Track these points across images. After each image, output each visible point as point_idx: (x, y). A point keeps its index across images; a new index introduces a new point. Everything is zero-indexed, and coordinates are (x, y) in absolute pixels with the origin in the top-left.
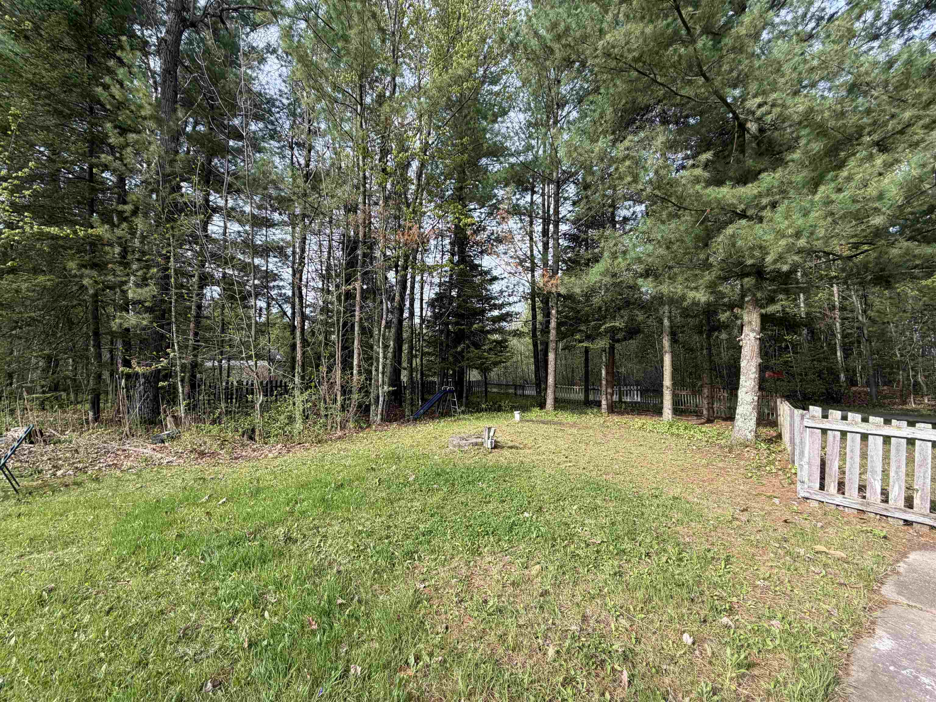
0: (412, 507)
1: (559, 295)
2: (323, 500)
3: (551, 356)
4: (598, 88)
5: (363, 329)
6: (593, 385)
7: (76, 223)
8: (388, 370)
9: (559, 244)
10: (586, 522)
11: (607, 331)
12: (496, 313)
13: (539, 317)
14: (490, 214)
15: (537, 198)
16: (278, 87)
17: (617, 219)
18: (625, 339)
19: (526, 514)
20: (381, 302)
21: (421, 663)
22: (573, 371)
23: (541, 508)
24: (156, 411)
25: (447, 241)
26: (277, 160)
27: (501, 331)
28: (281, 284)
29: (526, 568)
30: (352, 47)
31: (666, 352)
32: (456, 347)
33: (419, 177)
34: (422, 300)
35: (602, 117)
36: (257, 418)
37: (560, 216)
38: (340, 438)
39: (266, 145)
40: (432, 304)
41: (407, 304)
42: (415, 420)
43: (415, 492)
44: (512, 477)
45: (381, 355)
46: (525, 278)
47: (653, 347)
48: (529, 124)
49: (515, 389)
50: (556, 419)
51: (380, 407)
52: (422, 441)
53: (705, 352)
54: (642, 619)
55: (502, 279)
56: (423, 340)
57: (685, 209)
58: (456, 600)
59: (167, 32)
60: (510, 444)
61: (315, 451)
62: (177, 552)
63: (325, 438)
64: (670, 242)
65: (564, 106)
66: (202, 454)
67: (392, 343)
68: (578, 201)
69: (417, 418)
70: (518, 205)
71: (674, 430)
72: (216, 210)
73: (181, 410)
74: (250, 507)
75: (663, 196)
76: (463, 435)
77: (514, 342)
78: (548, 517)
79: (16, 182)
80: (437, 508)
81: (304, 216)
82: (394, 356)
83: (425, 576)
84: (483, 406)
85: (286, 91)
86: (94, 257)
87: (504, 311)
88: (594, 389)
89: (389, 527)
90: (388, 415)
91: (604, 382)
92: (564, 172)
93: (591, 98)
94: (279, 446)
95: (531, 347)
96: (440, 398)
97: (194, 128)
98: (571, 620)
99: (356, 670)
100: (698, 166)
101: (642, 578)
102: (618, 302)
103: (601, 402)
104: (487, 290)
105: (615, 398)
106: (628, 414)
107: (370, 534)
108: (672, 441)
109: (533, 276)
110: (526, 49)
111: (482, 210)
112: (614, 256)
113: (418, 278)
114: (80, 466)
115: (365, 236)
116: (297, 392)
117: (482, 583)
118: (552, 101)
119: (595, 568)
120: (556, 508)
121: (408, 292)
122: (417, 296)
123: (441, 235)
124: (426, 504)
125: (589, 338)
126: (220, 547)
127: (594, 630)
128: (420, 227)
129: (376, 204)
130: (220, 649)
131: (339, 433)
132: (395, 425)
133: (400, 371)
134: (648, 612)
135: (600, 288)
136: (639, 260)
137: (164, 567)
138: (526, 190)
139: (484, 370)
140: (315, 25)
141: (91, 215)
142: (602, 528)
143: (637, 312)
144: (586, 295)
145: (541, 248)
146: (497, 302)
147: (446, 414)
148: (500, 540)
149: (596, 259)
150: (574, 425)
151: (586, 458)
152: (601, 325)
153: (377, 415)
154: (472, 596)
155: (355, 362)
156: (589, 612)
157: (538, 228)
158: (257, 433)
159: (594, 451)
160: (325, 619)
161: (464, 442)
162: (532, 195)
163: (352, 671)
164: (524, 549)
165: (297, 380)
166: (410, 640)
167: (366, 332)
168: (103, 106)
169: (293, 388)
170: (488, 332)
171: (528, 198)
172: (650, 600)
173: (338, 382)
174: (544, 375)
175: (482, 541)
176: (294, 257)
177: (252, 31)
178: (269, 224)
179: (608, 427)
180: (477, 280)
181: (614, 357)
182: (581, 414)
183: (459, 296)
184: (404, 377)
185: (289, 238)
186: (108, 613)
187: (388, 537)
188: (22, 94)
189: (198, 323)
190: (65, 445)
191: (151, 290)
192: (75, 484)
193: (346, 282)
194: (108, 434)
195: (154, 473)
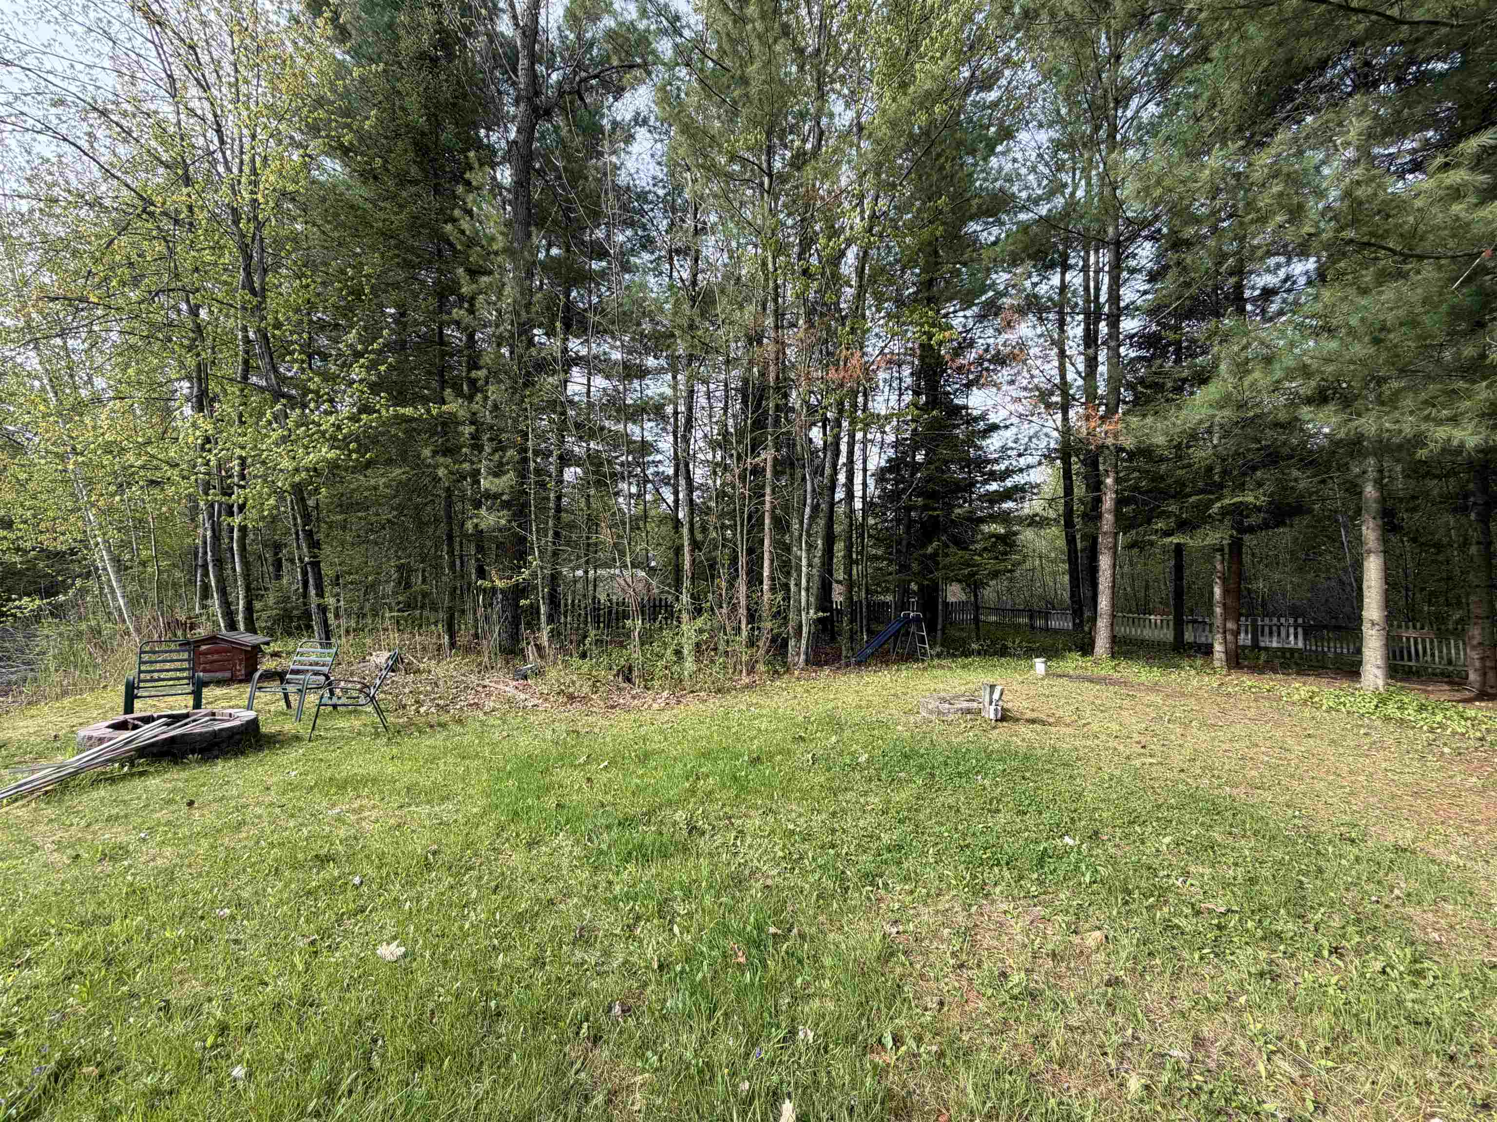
0: (867, 803)
1: (1120, 449)
2: (735, 779)
3: (1105, 562)
4: (1205, 49)
5: (776, 520)
6: (1192, 611)
7: (429, 400)
8: (815, 584)
9: (1119, 355)
10: (1192, 869)
11: (1225, 512)
12: (994, 486)
13: (1080, 489)
14: (981, 318)
15: (1075, 279)
16: (652, 172)
17: (1247, 294)
18: (1265, 526)
19: (1067, 840)
20: (804, 479)
21: (904, 1048)
22: (1147, 588)
23: (1096, 833)
24: (515, 637)
25: (906, 371)
26: (651, 280)
27: (1005, 518)
28: (659, 457)
29: (1076, 932)
30: (753, 91)
31: (1369, 552)
32: (924, 546)
33: (860, 272)
34: (865, 470)
35: (1215, 105)
36: (635, 653)
37: (1122, 304)
38: (747, 686)
39: (638, 261)
40: (881, 476)
41: (842, 478)
42: (859, 664)
43: (870, 780)
44: (1039, 773)
45: (804, 562)
46: (1050, 423)
47: (1335, 539)
48: (1058, 145)
49: (1031, 618)
50: (1116, 675)
51: (804, 642)
52: (876, 700)
53: (1473, 550)
54: (1328, 1070)
55: (1007, 427)
56: (870, 536)
57: (1421, 258)
58: (952, 962)
59: (518, 131)
60: (1029, 715)
61: (714, 704)
62: (559, 827)
63: (728, 684)
64: (1383, 329)
65: (1128, 99)
66: (571, 698)
67: (819, 542)
68: (1158, 273)
69: (862, 662)
70: (1036, 296)
71: (1391, 709)
72: (577, 360)
73: (544, 637)
74: (638, 777)
75: (1365, 239)
76: (942, 694)
77: (1028, 535)
78: (1112, 851)
79: (372, 356)
80: (909, 810)
81: (691, 358)
82: (823, 564)
83: (898, 916)
84: (975, 646)
85: (661, 176)
86: (448, 440)
87: (1009, 483)
88: (1194, 622)
89: (834, 831)
90: (816, 654)
91: (1218, 610)
92: (1129, 221)
93: (1188, 73)
94: (665, 694)
95: (1061, 543)
96: (898, 631)
97: (548, 251)
98: (1171, 1039)
99: (806, 1034)
100: (1458, 165)
101: (1325, 993)
102: (1250, 456)
103: (1211, 646)
104: (980, 448)
105: (1245, 639)
106: (1275, 672)
107: (807, 838)
108: (1389, 735)
109: (1065, 419)
110: (1053, 15)
111: (969, 313)
112: (1242, 369)
113: (859, 436)
114: (441, 702)
115: (777, 378)
116: (685, 617)
117: (995, 943)
118: (1105, 97)
119: (1217, 955)
120: (1127, 836)
121: (843, 459)
122: (858, 466)
123: (895, 363)
124: (889, 802)
125: (1183, 526)
126: (609, 827)
127: (1222, 1067)
128: (864, 354)
129: (794, 325)
130: (624, 964)
131: (746, 680)
132: (827, 670)
133: (830, 584)
134: (1342, 1059)
135: (1209, 431)
136: (1305, 371)
137: (546, 844)
138: (1052, 266)
139: (973, 584)
140: (702, 70)
141: (443, 389)
142: (1229, 885)
143: (1295, 473)
144: (1178, 447)
145: (1081, 367)
146: (996, 467)
147: (910, 656)
148: (1021, 878)
149: (1202, 378)
150: (1154, 688)
151: (1187, 752)
152: (1212, 502)
153: (798, 654)
154: (980, 961)
155: (766, 573)
156: (1206, 1032)
157: (1076, 330)
158: (636, 673)
159: (1199, 738)
160: (754, 951)
161: (947, 706)
162: (1063, 274)
163: (801, 1035)
164: (1068, 899)
165: (685, 598)
166: (884, 1011)
167: (781, 525)
168: (451, 245)
169: (680, 610)
170: (981, 520)
171: (1056, 280)
172: (1346, 1037)
173: (743, 602)
174: (1089, 594)
175: (990, 875)
176: (676, 420)
177: (616, 99)
178: (642, 373)
179: (1229, 694)
180: (960, 432)
181: (1240, 562)
182: (1167, 666)
183: (928, 461)
184: (838, 595)
185: (669, 392)
186: (495, 891)
187: (833, 846)
188: (373, 248)
189: (558, 519)
190: (424, 676)
191: (508, 479)
192: (440, 725)
193: (753, 451)
194: (466, 664)
195: (519, 719)
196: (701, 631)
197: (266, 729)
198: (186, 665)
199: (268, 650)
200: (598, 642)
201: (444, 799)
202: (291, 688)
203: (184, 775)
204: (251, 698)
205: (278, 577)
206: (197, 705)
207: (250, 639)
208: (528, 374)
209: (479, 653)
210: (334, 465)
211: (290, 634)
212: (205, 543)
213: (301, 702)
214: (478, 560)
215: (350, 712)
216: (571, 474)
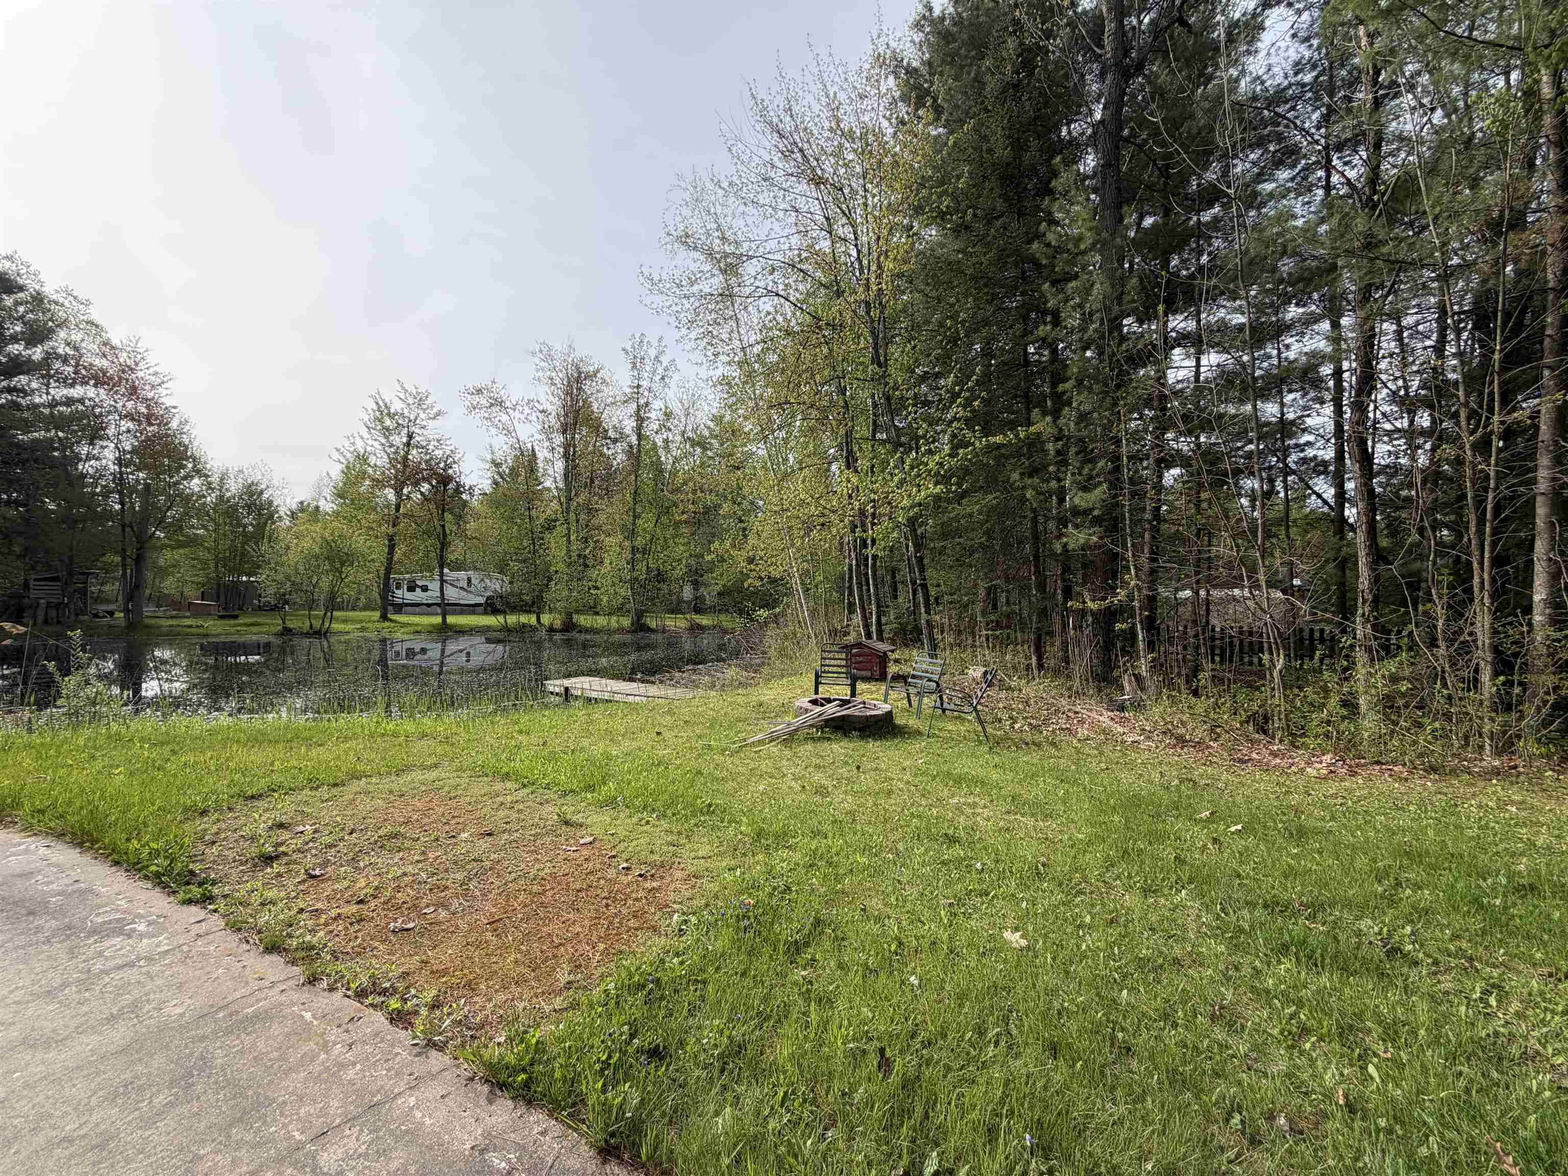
7: (1017, 425)
28: (1308, 438)
36: (1275, 697)
38: (1496, 772)
39: (1270, 186)
59: (1104, 108)
61: (1425, 786)
62: (1180, 883)
66: (1181, 741)
73: (1144, 667)
81: (1368, 289)
86: (1035, 461)
94: (1327, 758)
97: (1140, 224)
114: (1034, 722)
116: (1361, 656)
130: (1288, 1075)
131: (1490, 761)
137: (1166, 897)
141: (1029, 410)
155: (1539, 595)
158: (1275, 724)
165: (1361, 630)
168: (1036, 263)
169: (1352, 647)
173: (1485, 640)
176: (1339, 382)
178: (1279, 331)
189: (1155, 530)
190: (1016, 694)
191: (1100, 493)
192: (1034, 744)
193: (1504, 402)
194: (1056, 687)
195: (1118, 754)
196: (1394, 679)
197: (899, 721)
198: (844, 663)
199: (893, 656)
200: (1217, 680)
201: (1047, 817)
202: (912, 690)
203: (851, 745)
204: (887, 694)
205: (896, 597)
206: (853, 694)
207: (882, 647)
208: (1121, 373)
209: (1069, 677)
210: (937, 498)
211: (906, 646)
212: (850, 569)
213: (920, 702)
214: (1064, 580)
215: (956, 718)
216: (1172, 475)
